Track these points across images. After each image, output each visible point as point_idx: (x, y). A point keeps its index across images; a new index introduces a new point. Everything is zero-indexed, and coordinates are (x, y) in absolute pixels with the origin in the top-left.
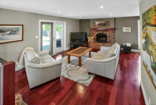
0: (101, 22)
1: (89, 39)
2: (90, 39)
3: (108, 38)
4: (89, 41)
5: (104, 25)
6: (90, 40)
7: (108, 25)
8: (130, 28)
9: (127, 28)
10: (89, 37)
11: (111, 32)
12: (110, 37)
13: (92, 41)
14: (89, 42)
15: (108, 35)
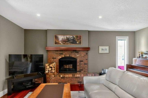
0: (68, 36)
1: (48, 67)
2: (50, 67)
3: (78, 64)
4: (47, 72)
5: (74, 41)
6: (50, 69)
7: (80, 43)
8: (107, 48)
9: (104, 48)
10: (47, 65)
11: (83, 54)
12: (82, 63)
13: (53, 71)
14: (47, 74)
15: (78, 60)
